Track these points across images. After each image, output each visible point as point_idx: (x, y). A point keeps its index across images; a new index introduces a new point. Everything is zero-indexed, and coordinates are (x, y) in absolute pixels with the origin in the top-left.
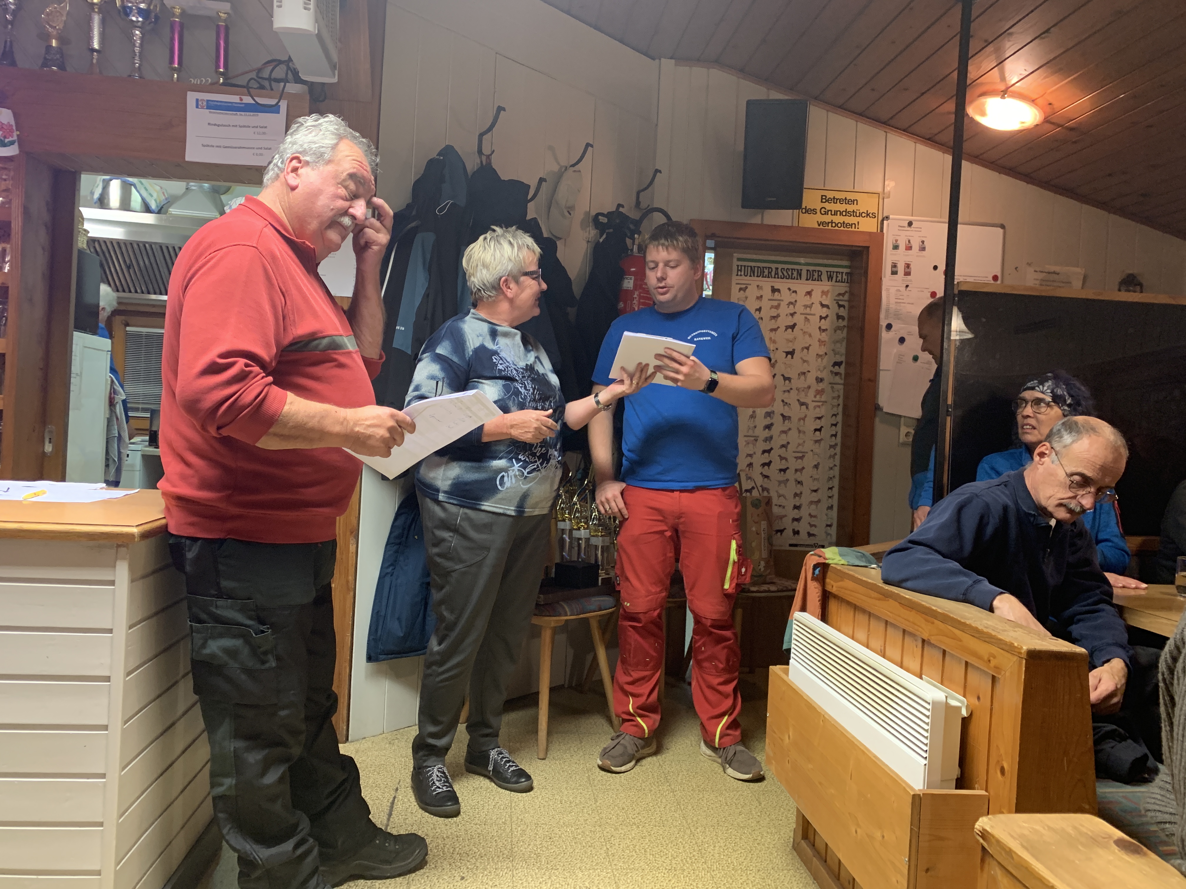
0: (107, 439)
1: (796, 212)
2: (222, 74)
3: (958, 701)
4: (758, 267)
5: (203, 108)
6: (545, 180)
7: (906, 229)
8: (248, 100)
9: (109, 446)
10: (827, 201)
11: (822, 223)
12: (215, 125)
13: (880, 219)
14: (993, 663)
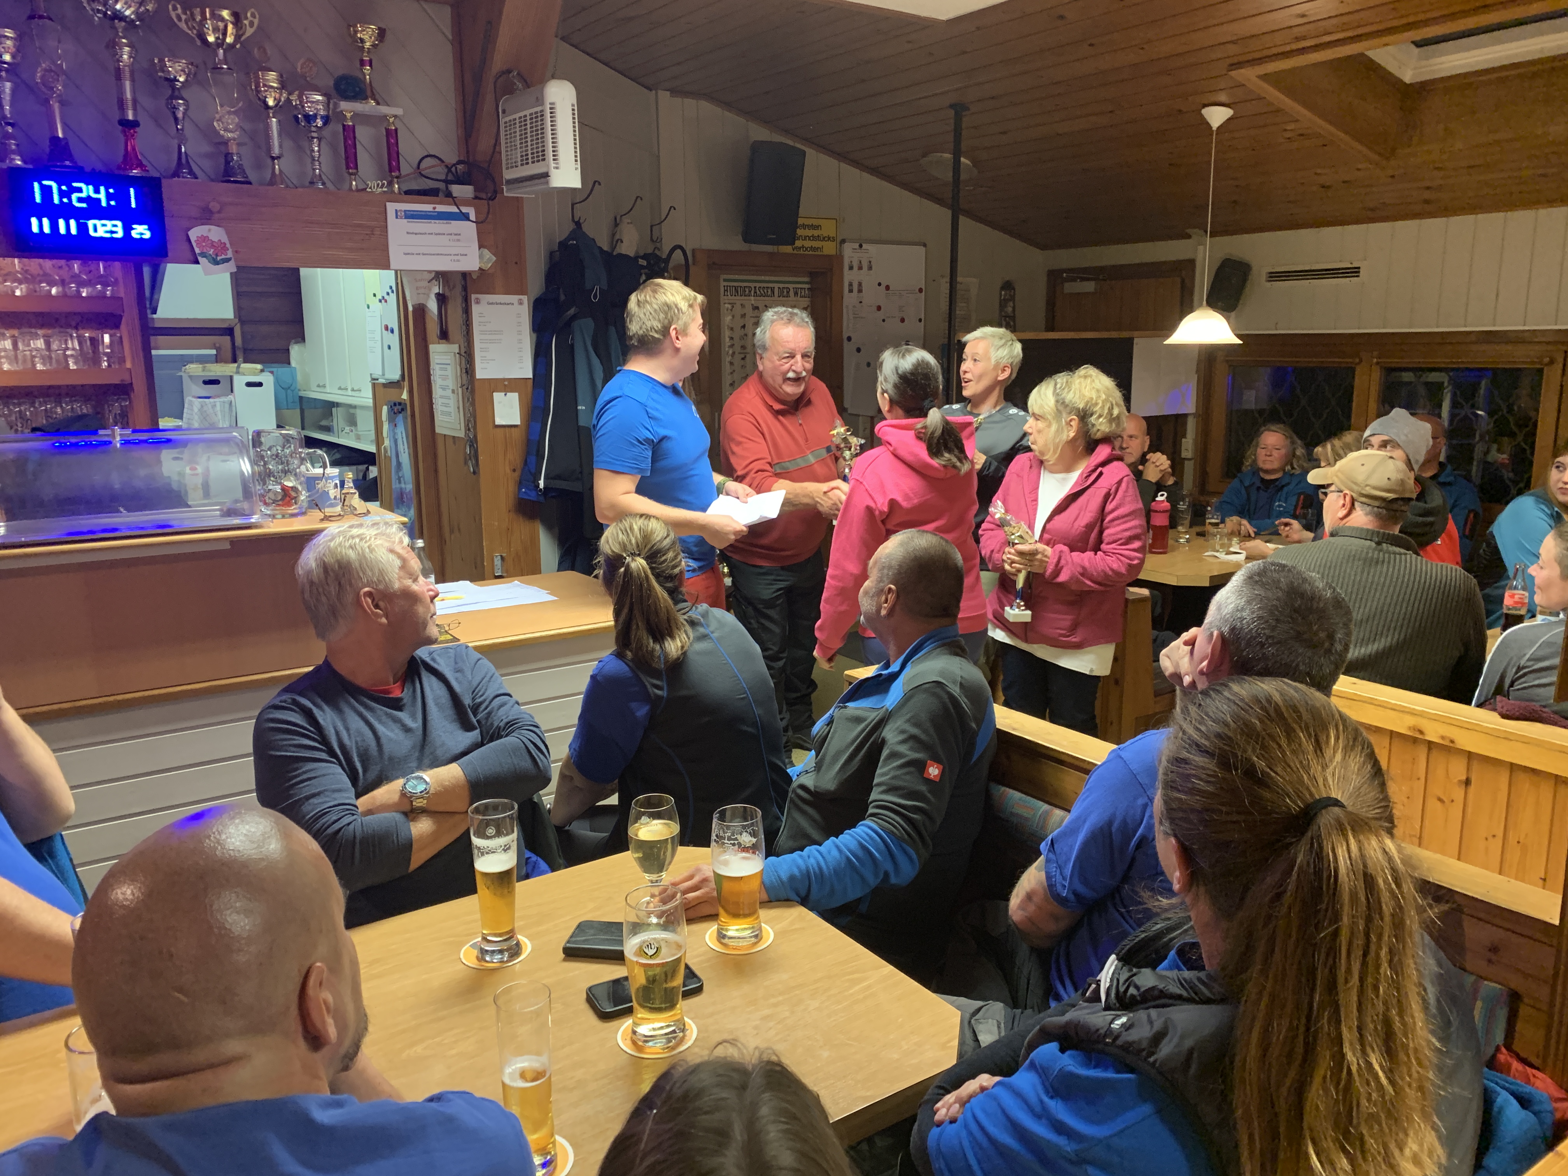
2: (396, 177)
4: (740, 287)
5: (401, 217)
7: (858, 251)
11: (796, 248)
12: (413, 233)
13: (839, 242)
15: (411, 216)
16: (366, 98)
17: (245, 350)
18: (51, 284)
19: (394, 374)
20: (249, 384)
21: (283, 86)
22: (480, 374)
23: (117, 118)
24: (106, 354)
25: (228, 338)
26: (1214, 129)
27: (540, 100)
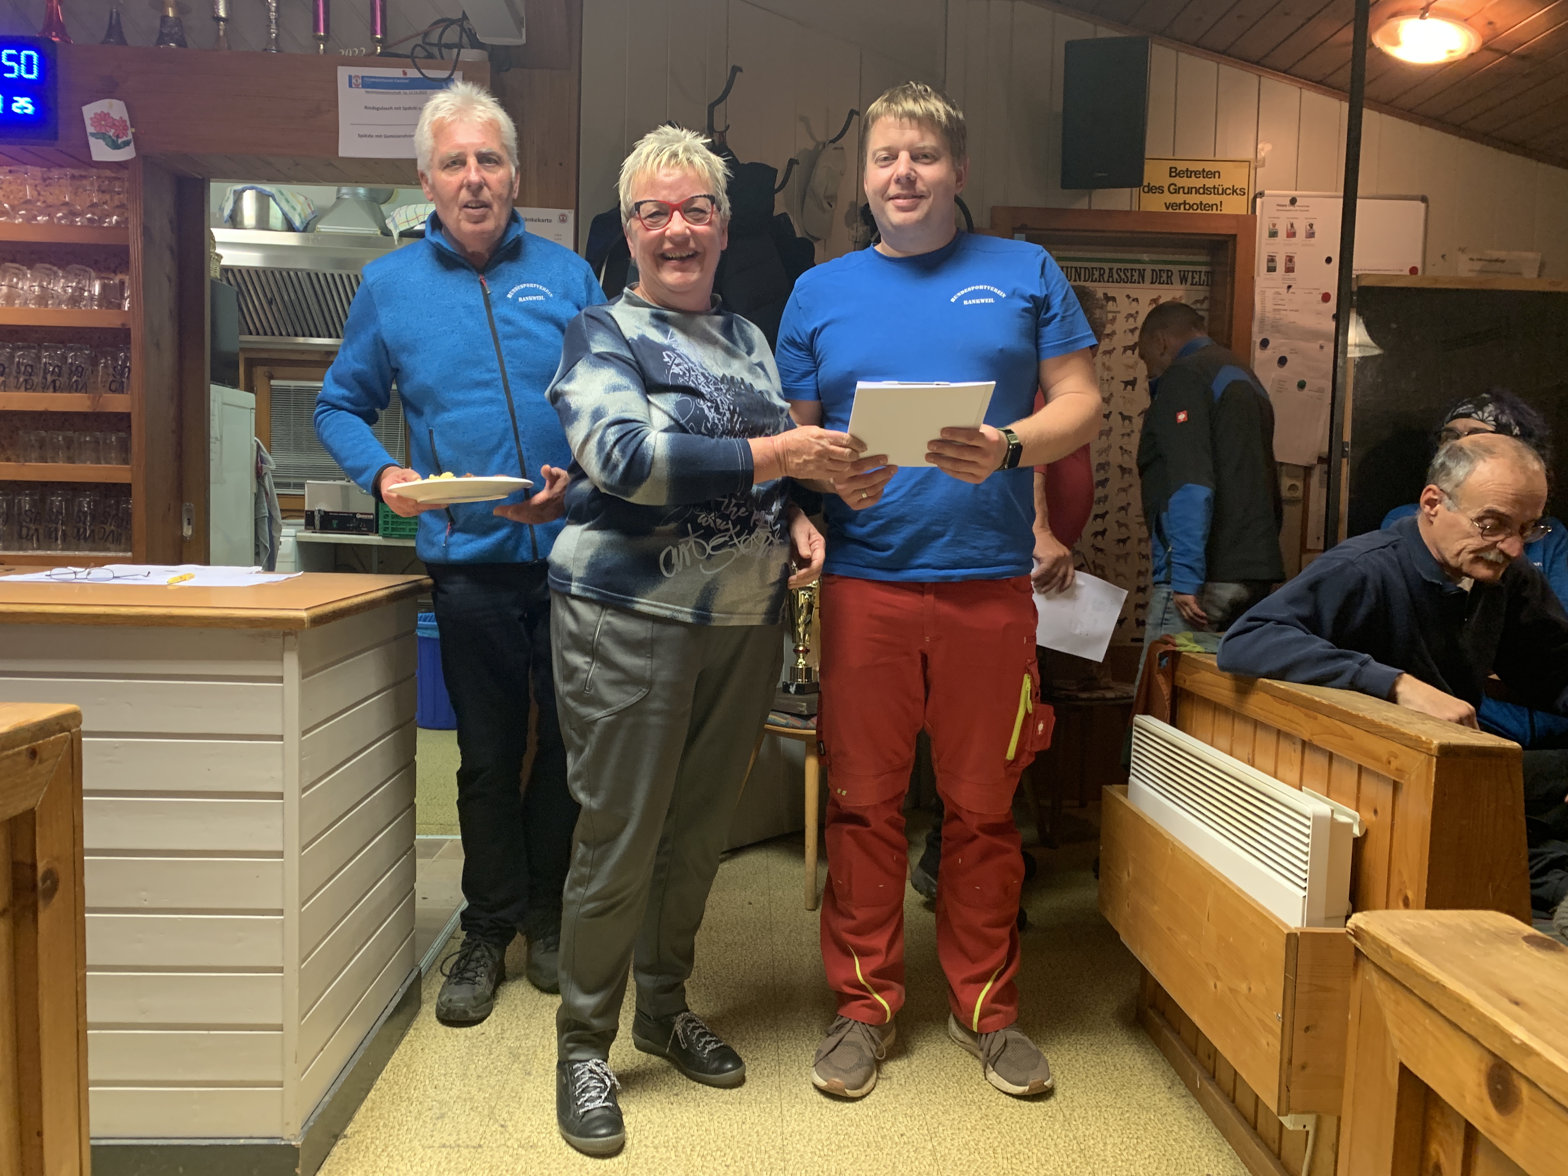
0: (256, 520)
1: (1135, 190)
2: (379, 41)
3: (1348, 816)
4: (1085, 268)
5: (357, 86)
6: (797, 162)
7: (1288, 208)
8: (413, 73)
9: (259, 530)
10: (1178, 174)
11: (1172, 205)
12: (373, 108)
13: (1251, 196)
14: (1395, 764)
15: (369, 84)
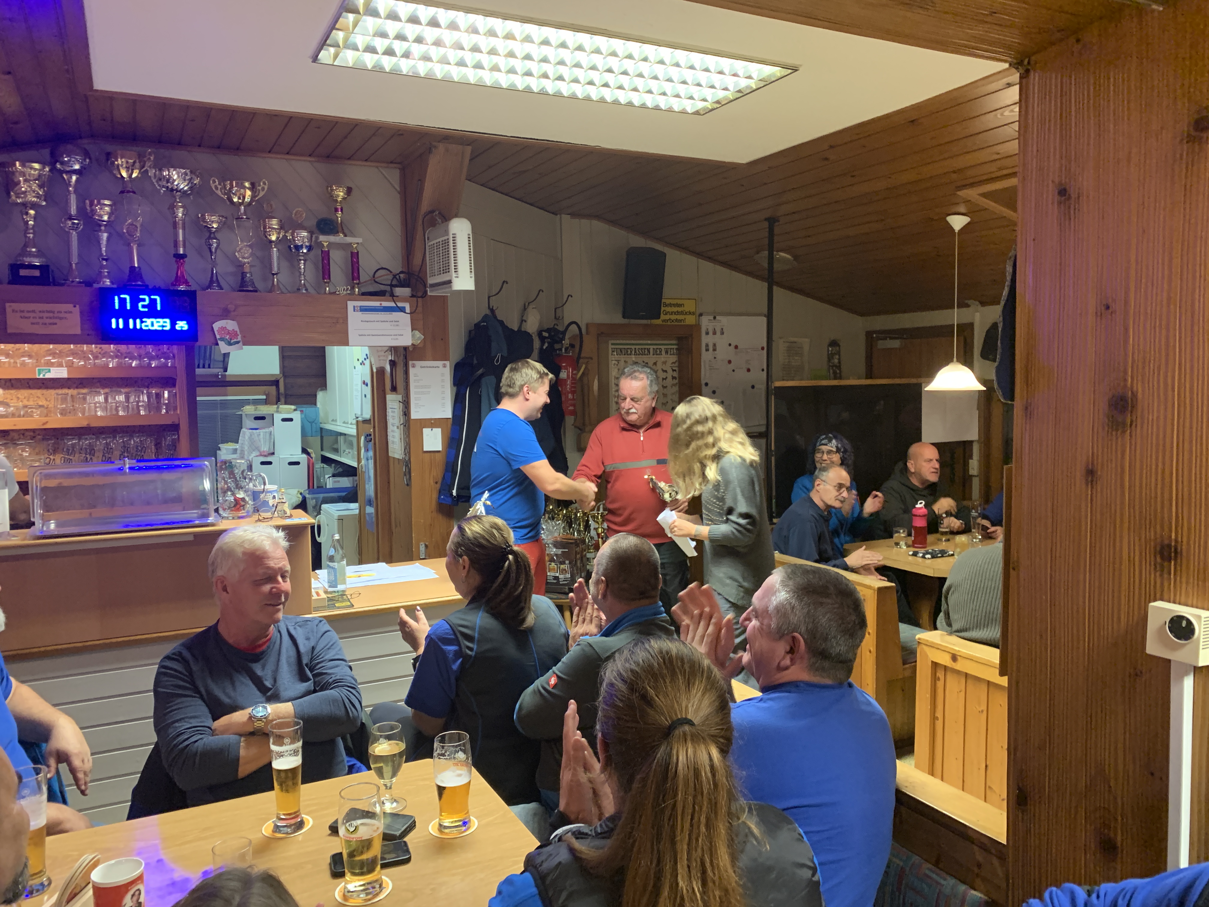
2: (357, 284)
4: (624, 349)
5: (357, 311)
7: (712, 321)
10: (666, 306)
11: (672, 321)
12: (365, 321)
13: (698, 315)
15: (364, 309)
16: (338, 232)
17: (286, 396)
18: (133, 358)
19: (367, 415)
20: (284, 420)
21: (282, 227)
22: (414, 416)
23: (173, 252)
24: (166, 404)
25: (274, 388)
26: (957, 231)
27: (447, 232)
